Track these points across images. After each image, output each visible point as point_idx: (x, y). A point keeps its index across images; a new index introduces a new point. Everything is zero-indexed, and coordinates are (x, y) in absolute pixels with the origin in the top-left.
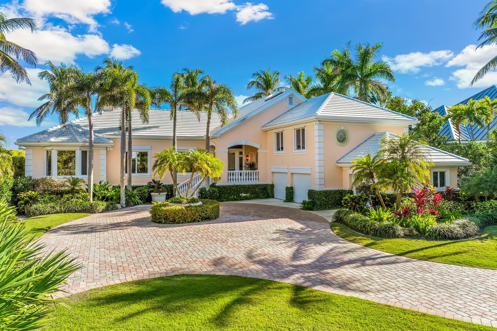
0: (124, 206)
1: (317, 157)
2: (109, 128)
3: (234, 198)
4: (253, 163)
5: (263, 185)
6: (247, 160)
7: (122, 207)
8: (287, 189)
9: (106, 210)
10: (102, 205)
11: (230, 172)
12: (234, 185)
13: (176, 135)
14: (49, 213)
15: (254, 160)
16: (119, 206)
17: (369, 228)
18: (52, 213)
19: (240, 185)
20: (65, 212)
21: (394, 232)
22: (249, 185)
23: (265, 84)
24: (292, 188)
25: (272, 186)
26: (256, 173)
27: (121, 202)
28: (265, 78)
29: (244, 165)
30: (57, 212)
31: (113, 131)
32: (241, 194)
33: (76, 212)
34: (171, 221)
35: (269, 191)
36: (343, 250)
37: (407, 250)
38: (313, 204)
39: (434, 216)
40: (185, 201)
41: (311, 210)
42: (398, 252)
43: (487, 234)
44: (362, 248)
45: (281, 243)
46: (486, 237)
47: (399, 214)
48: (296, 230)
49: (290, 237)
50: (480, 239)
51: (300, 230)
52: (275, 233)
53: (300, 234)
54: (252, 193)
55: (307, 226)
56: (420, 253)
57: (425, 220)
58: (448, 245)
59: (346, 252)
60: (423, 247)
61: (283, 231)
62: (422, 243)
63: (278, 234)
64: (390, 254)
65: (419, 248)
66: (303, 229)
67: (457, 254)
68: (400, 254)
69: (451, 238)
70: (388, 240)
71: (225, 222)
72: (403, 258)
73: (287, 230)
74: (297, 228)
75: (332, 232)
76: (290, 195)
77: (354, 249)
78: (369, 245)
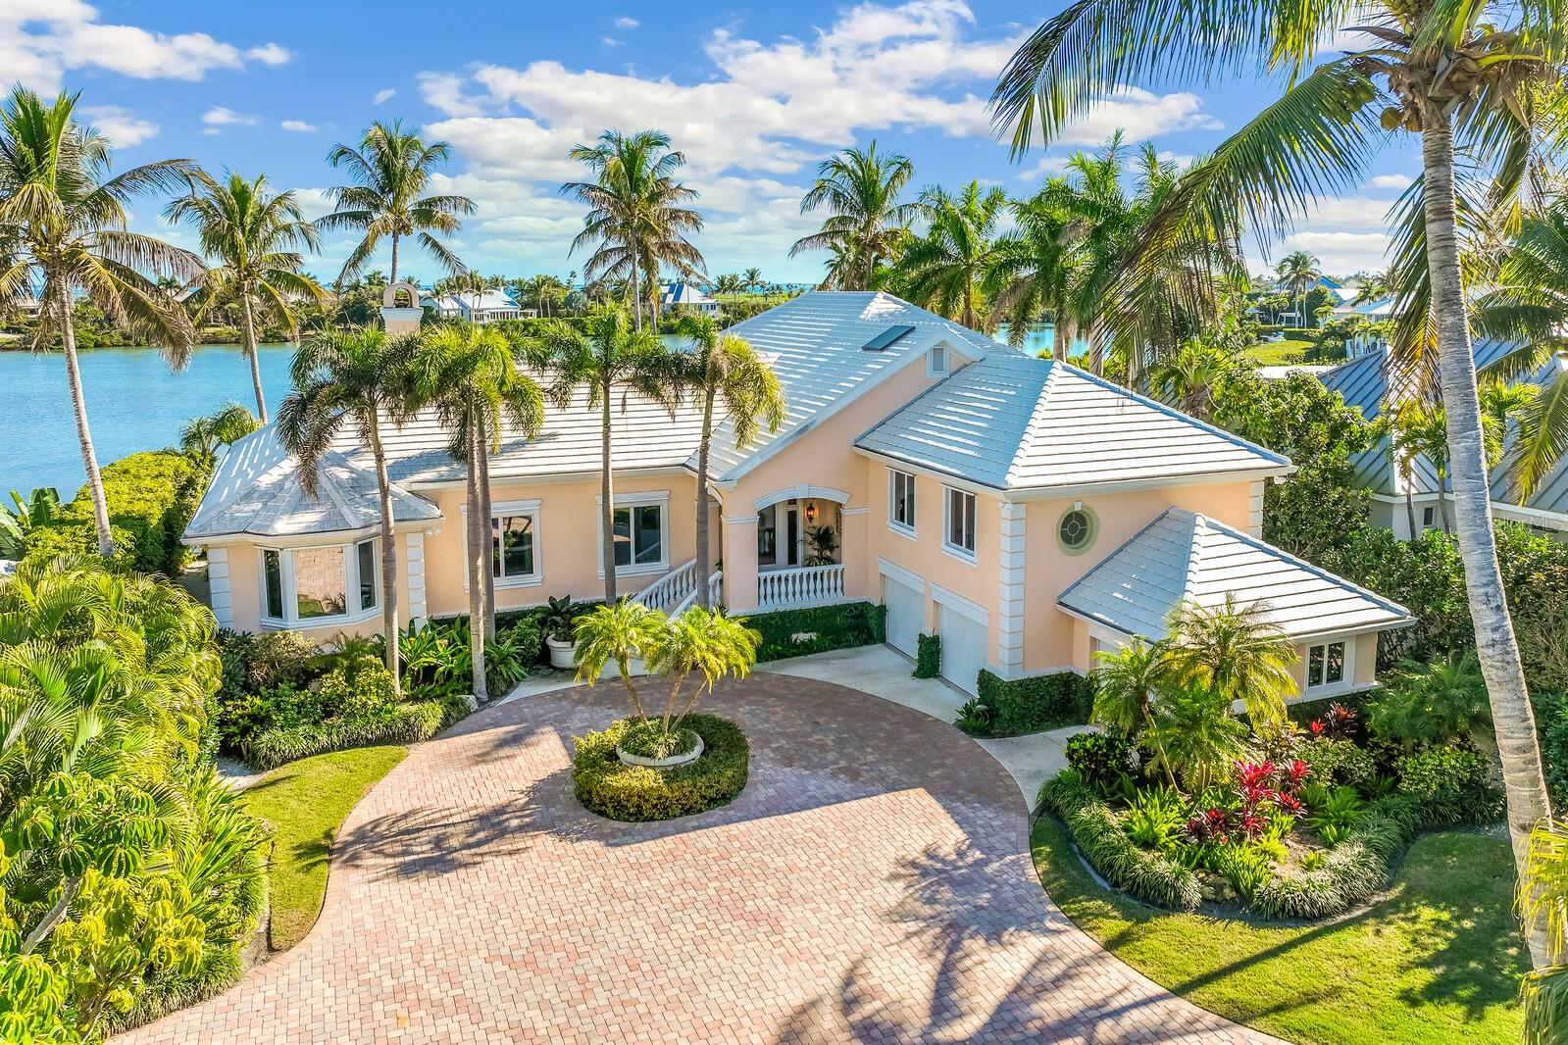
0: (485, 697)
1: (1005, 592)
2: (421, 456)
3: (777, 652)
4: (827, 530)
5: (856, 606)
6: (811, 518)
7: (481, 703)
8: (922, 638)
9: (444, 729)
10: (432, 713)
11: (763, 575)
12: (777, 613)
13: (612, 465)
14: (304, 756)
15: (830, 521)
16: (471, 700)
17: (1120, 873)
18: (311, 754)
19: (793, 612)
20: (341, 748)
21: (1178, 897)
22: (816, 609)
23: (860, 193)
24: (936, 640)
25: (882, 610)
26: (836, 572)
27: (476, 688)
28: (860, 174)
29: (800, 535)
30: (324, 750)
31: (434, 466)
32: (794, 636)
33: (370, 743)
34: (630, 815)
35: (873, 623)
36: (1056, 969)
37: (1196, 972)
38: (992, 714)
39: (1287, 820)
40: (661, 751)
41: (985, 733)
42: (1175, 980)
43: (1402, 887)
44: (1097, 957)
45: (909, 936)
46: (1394, 905)
47: (1197, 830)
48: (943, 861)
49: (931, 901)
50: (1379, 913)
51: (954, 857)
52: (894, 877)
53: (954, 883)
54: (825, 633)
55: (973, 834)
56: (1226, 988)
57: (1255, 860)
58: (1295, 952)
59: (1057, 982)
60: (1237, 959)
61: (914, 864)
62: (1237, 939)
63: (900, 885)
64: (1154, 989)
65: (1225, 960)
66: (961, 855)
67: (1310, 999)
68: (1181, 991)
69: (1310, 919)
70: (1161, 922)
71: (767, 814)
72: (1184, 1008)
73: (923, 860)
74: (947, 849)
75: (1032, 872)
76: (930, 660)
77: (1076, 965)
78: (1113, 945)
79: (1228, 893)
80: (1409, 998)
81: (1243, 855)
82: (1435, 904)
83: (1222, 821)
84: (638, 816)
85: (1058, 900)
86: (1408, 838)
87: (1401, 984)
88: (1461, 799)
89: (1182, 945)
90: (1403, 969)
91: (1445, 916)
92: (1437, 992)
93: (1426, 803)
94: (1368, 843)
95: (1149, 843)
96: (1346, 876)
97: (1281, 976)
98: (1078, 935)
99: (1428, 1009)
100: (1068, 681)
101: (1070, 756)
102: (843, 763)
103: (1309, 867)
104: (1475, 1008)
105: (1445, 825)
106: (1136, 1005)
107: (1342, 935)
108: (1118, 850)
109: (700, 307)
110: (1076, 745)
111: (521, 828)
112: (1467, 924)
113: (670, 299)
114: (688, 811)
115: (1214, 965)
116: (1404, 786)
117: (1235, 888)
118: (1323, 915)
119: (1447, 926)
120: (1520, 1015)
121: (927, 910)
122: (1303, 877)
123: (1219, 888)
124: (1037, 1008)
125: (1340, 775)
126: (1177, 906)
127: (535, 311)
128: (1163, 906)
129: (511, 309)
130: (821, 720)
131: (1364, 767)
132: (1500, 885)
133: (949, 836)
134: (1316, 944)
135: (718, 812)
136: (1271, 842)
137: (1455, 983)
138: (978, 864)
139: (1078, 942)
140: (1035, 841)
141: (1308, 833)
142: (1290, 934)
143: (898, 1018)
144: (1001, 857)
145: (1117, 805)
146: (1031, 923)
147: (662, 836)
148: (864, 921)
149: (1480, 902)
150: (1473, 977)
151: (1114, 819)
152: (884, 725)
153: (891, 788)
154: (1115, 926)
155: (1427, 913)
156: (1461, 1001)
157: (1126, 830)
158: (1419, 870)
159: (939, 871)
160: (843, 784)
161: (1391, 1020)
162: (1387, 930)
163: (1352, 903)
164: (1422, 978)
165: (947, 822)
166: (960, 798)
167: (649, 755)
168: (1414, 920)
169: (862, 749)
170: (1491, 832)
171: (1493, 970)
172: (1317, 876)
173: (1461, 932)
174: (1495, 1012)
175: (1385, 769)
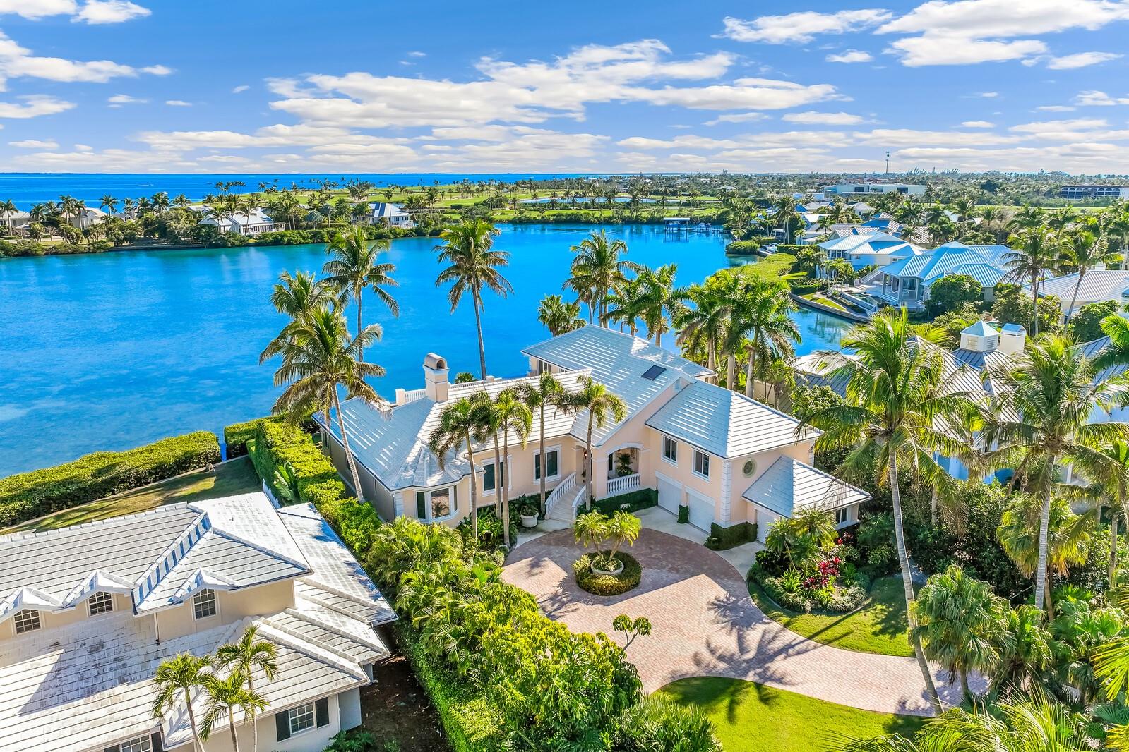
0: (509, 545)
1: (724, 495)
5: (644, 491)
7: (510, 548)
8: (680, 507)
9: (505, 562)
10: (501, 556)
11: (609, 481)
12: (615, 497)
15: (629, 452)
16: (506, 547)
17: (784, 602)
19: (621, 496)
21: (804, 608)
22: (630, 494)
24: (687, 508)
25: (657, 492)
26: (637, 477)
27: (506, 542)
32: (622, 506)
34: (609, 593)
35: (652, 498)
36: (771, 635)
37: (814, 632)
38: (719, 541)
39: (834, 578)
40: (613, 568)
41: (717, 549)
42: (808, 635)
43: (871, 598)
44: (783, 630)
45: (723, 628)
46: (869, 605)
47: (807, 585)
48: (723, 602)
49: (725, 616)
50: (865, 608)
51: (725, 600)
52: (709, 609)
53: (731, 610)
54: (634, 503)
55: (728, 591)
56: (823, 636)
57: (827, 594)
58: (842, 623)
59: (774, 638)
60: (825, 627)
61: (713, 604)
62: (824, 620)
63: (713, 611)
64: (802, 638)
65: (822, 628)
66: (728, 599)
67: (846, 635)
68: (810, 638)
69: (844, 612)
70: (800, 617)
71: (654, 589)
72: (812, 643)
73: (716, 602)
74: (722, 598)
75: (753, 603)
76: (684, 515)
77: (777, 633)
78: (786, 625)
79: (819, 606)
80: (875, 634)
81: (822, 593)
82: (881, 604)
83: (814, 582)
84: (611, 594)
85: (765, 612)
86: (872, 581)
87: (873, 630)
88: (888, 565)
89: (808, 624)
90: (873, 625)
91: (884, 607)
92: (883, 631)
93: (877, 568)
94: (860, 585)
95: (791, 590)
96: (853, 596)
97: (838, 630)
98: (775, 623)
99: (881, 636)
100: (746, 525)
101: (757, 559)
102: (670, 566)
103: (842, 595)
104: (893, 635)
105: (883, 575)
106: (799, 643)
107: (855, 616)
108: (782, 594)
109: (397, 219)
110: (760, 556)
111: (569, 601)
112: (891, 609)
113: (377, 213)
114: (627, 590)
115: (819, 629)
116: (870, 562)
117: (821, 603)
118: (849, 610)
119: (885, 611)
120: (906, 636)
121: (725, 619)
122: (842, 599)
123: (816, 604)
124: (770, 647)
125: (848, 559)
126: (804, 611)
127: (284, 224)
128: (799, 612)
129: (267, 223)
130: (652, 546)
131: (856, 556)
132: (901, 596)
133: (722, 594)
134: (847, 620)
135: (636, 589)
136: (830, 587)
137: (888, 628)
138: (735, 602)
139: (776, 626)
140: (751, 592)
141: (840, 582)
142: (839, 617)
143: (730, 653)
144: (742, 599)
145: (777, 576)
146: (760, 621)
147: (622, 600)
148: (707, 625)
149: (894, 602)
150: (893, 626)
151: (777, 582)
152: (677, 547)
153: (693, 575)
154: (785, 619)
155: (879, 607)
156: (889, 633)
157: (783, 586)
158: (876, 592)
159: (724, 606)
160: (673, 575)
161: (871, 641)
162: (868, 614)
163: (857, 605)
164: (879, 627)
165: (719, 587)
166: (719, 577)
167: (609, 571)
168: (875, 609)
169: (674, 558)
170: (897, 576)
171: (898, 623)
172: (846, 598)
173: (889, 612)
174: (899, 635)
175: (863, 555)
